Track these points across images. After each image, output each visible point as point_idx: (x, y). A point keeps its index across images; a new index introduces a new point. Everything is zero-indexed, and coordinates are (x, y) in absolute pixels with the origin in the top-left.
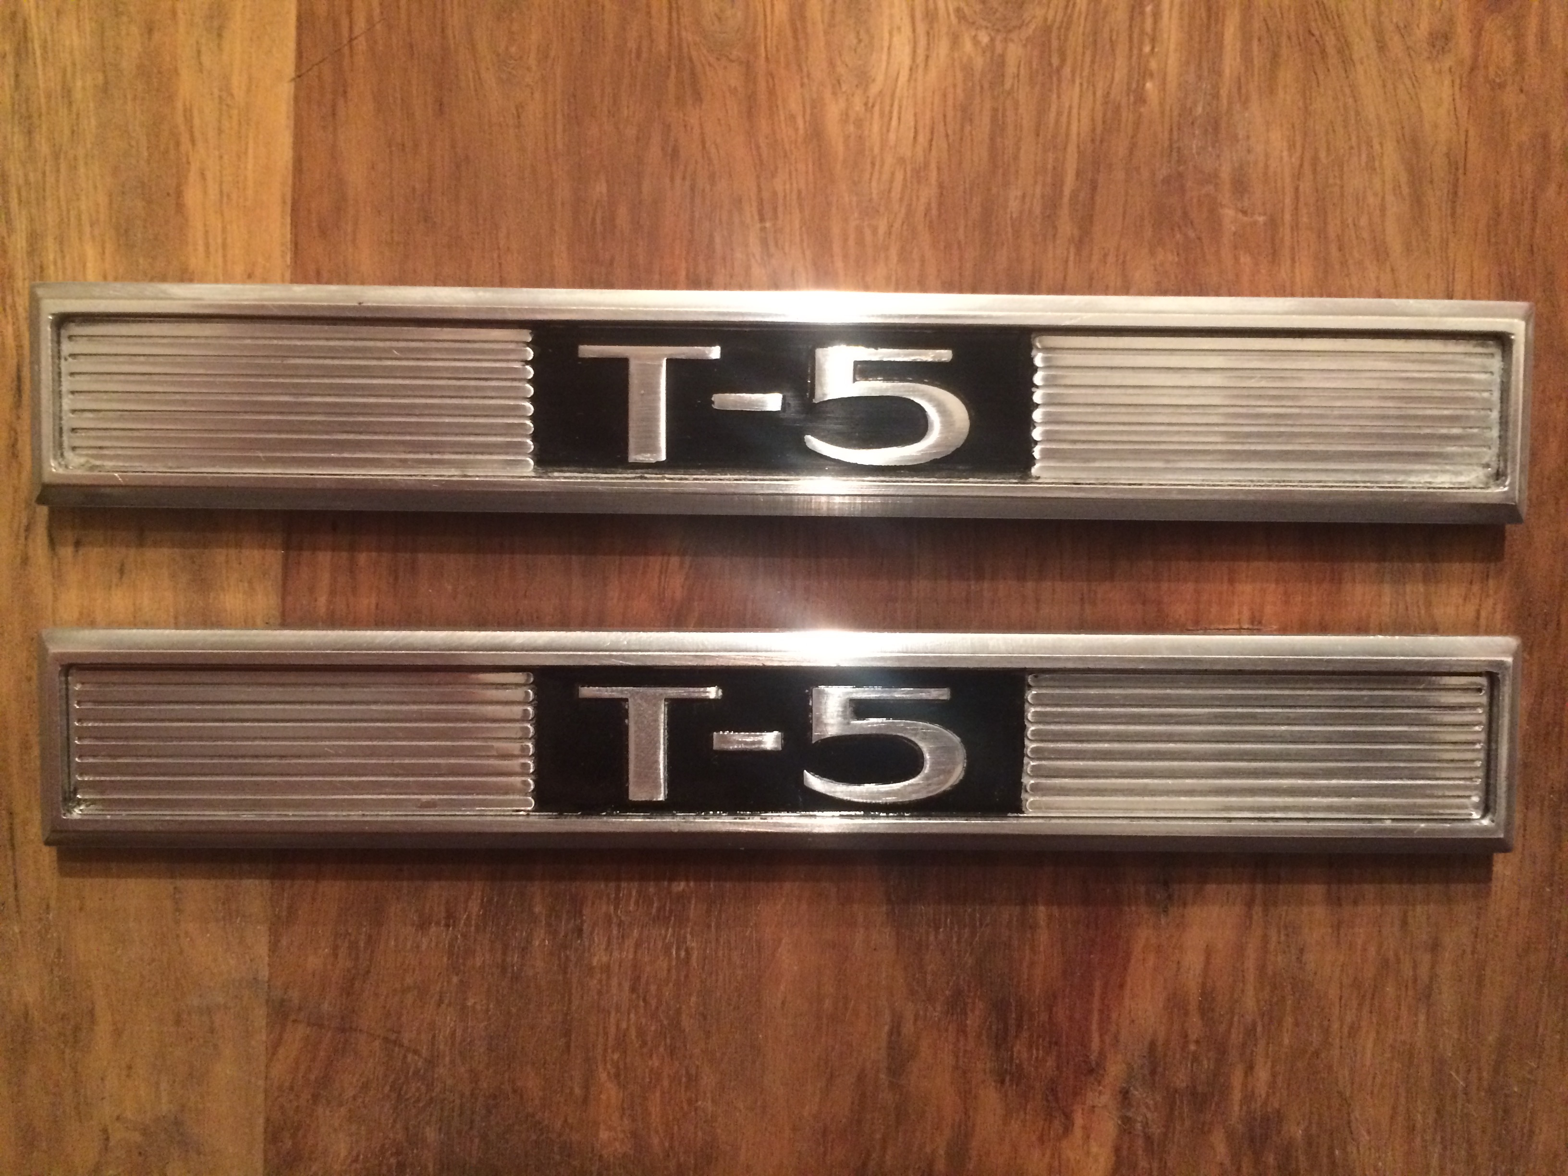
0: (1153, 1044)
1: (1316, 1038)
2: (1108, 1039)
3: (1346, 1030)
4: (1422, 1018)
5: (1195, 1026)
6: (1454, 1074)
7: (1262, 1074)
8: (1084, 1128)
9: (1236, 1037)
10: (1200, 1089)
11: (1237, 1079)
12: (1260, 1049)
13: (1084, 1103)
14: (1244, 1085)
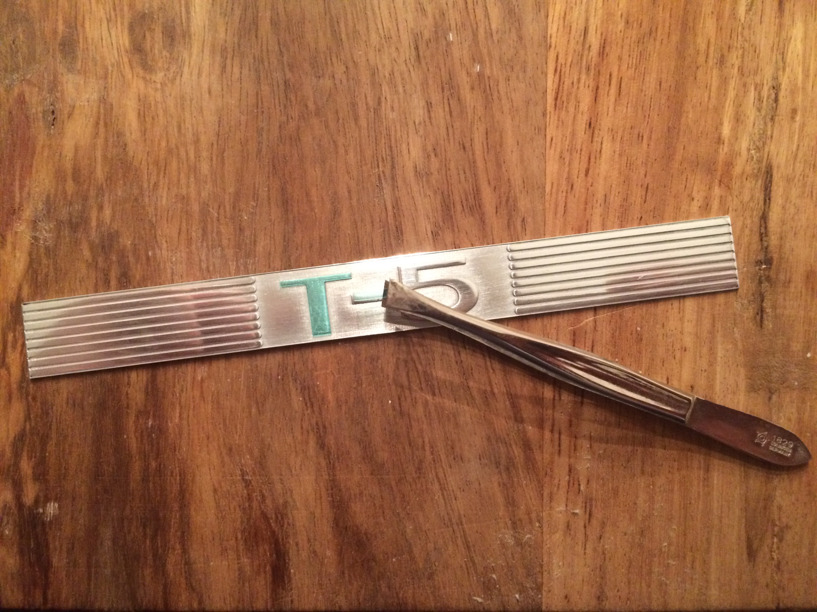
0: (48, 196)
1: (136, 191)
2: (25, 195)
3: (151, 187)
4: (192, 179)
5: (70, 186)
6: (211, 210)
7: (107, 212)
8: (13, 243)
9: (92, 193)
10: (74, 220)
11: (94, 214)
12: (106, 198)
13: (12, 230)
14: (98, 219)
